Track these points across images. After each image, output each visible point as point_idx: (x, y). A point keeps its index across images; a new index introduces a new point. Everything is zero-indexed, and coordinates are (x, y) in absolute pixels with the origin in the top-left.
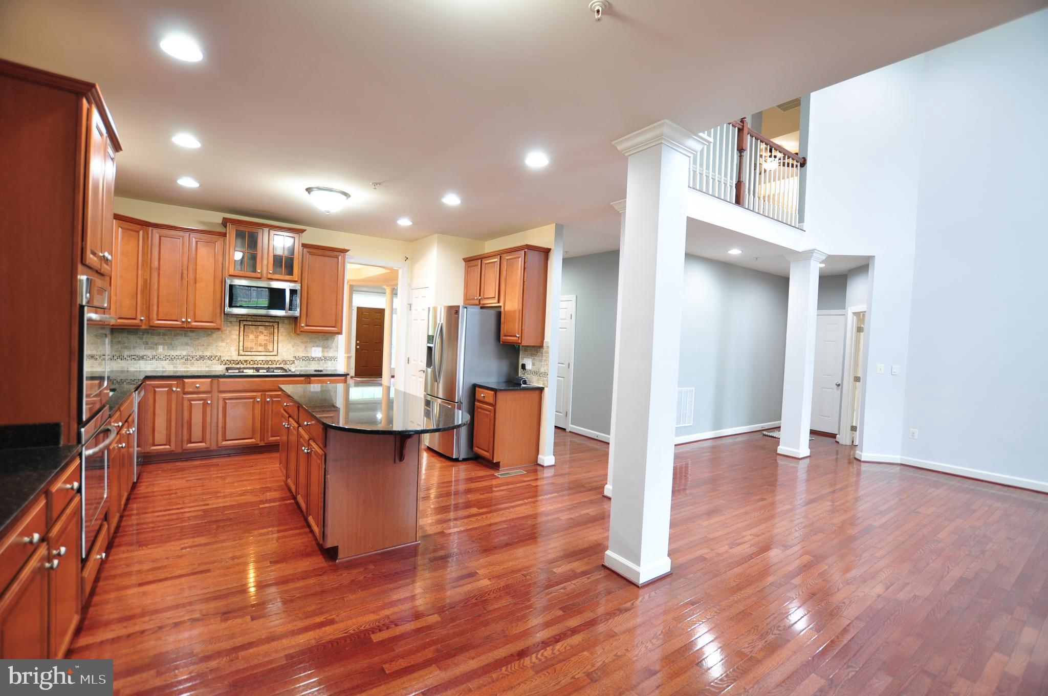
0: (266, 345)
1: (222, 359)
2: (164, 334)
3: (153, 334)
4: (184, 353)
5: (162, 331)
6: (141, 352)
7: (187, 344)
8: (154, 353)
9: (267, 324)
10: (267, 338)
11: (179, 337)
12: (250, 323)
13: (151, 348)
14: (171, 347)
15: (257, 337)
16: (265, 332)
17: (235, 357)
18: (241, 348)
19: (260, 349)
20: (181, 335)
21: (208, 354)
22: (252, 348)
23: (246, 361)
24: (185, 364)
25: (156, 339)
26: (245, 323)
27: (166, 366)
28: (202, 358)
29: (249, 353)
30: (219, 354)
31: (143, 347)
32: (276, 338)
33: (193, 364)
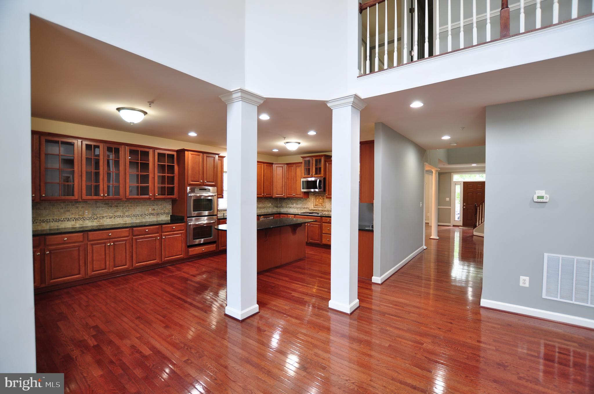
0: (322, 204)
1: (310, 209)
2: (296, 200)
3: (293, 200)
4: (300, 206)
5: (295, 198)
6: (291, 206)
7: (301, 203)
8: (293, 206)
9: (322, 195)
10: (322, 201)
11: (299, 201)
12: (317, 195)
13: (293, 204)
14: (297, 204)
15: (319, 200)
16: (321, 198)
17: (313, 208)
18: (315, 205)
19: (320, 205)
20: (299, 200)
21: (306, 207)
22: (318, 205)
23: (316, 210)
24: (300, 210)
25: (294, 201)
26: (316, 195)
27: (296, 211)
28: (304, 208)
29: (317, 207)
30: (309, 207)
31: (291, 204)
32: (325, 201)
33: (302, 210)
